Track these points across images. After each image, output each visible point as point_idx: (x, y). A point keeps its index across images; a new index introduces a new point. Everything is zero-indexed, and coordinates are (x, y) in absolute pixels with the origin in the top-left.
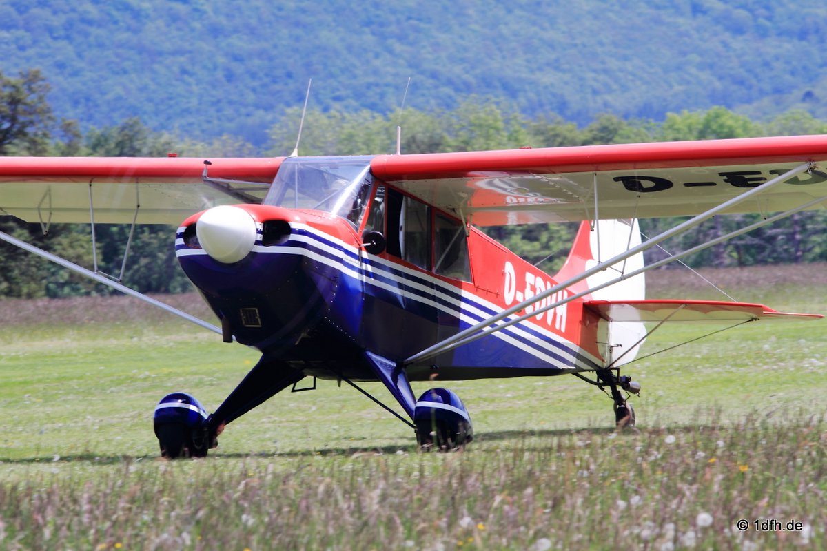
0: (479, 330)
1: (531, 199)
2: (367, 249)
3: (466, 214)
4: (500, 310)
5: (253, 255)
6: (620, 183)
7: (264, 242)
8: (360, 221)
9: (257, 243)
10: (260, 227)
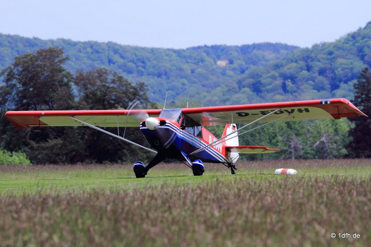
2: (182, 129)
5: (158, 128)
7: (160, 125)
8: (180, 122)
10: (159, 122)
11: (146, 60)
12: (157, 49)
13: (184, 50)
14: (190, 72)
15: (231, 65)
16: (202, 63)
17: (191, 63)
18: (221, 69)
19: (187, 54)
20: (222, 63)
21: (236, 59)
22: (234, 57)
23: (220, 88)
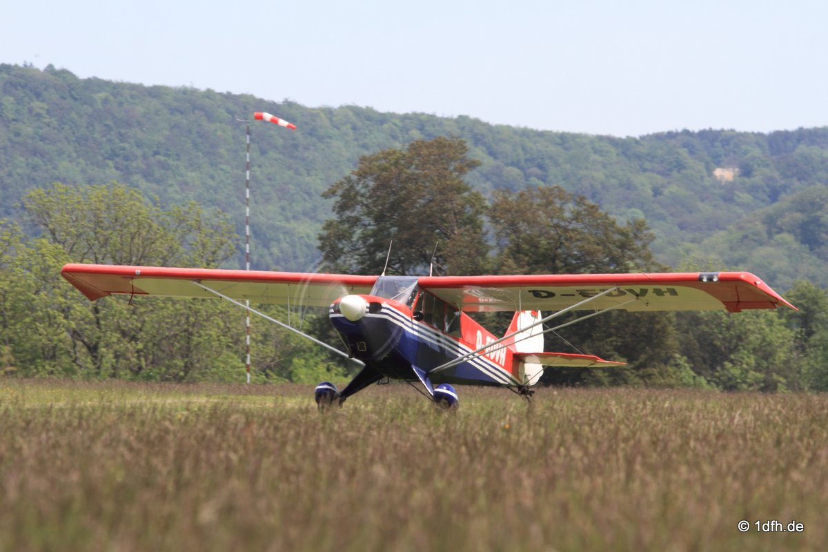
0: (462, 359)
1: (491, 300)
2: (415, 319)
3: (460, 306)
4: (471, 351)
5: (364, 318)
6: (531, 294)
7: (370, 312)
8: (412, 306)
9: (366, 312)
10: (368, 305)
11: (547, 161)
12: (575, 137)
13: (636, 142)
14: (650, 192)
15: (746, 179)
16: (679, 172)
17: (653, 171)
18: (722, 187)
19: (642, 150)
20: (725, 174)
21: (759, 165)
22: (753, 159)
23: (722, 233)
